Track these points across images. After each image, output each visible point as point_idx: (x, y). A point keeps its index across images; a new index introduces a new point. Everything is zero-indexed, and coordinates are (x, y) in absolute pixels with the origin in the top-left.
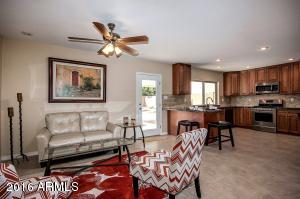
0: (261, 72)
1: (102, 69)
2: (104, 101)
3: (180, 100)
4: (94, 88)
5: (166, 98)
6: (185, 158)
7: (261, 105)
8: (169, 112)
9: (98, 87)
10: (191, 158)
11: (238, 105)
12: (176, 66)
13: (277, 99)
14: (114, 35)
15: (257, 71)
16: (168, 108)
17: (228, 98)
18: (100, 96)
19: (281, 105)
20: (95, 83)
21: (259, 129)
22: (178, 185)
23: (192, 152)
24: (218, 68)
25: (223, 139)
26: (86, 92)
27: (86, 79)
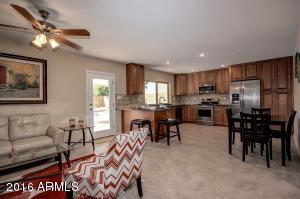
0: (203, 75)
1: (41, 65)
2: (45, 101)
3: (133, 100)
4: (30, 87)
5: (119, 97)
6: (121, 161)
7: (203, 103)
8: (123, 112)
9: (36, 86)
10: (130, 159)
11: (187, 103)
12: (129, 66)
13: (214, 97)
14: (48, 25)
15: (199, 73)
16: (122, 108)
17: (178, 97)
18: (38, 96)
19: (217, 103)
20: (31, 81)
21: (202, 124)
22: (114, 191)
23: (131, 153)
24: (169, 70)
25: (171, 134)
26: (18, 92)
27: (17, 76)
